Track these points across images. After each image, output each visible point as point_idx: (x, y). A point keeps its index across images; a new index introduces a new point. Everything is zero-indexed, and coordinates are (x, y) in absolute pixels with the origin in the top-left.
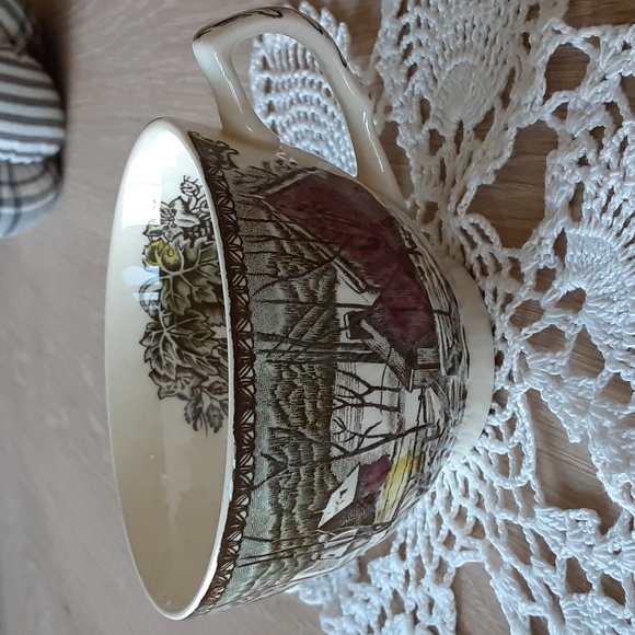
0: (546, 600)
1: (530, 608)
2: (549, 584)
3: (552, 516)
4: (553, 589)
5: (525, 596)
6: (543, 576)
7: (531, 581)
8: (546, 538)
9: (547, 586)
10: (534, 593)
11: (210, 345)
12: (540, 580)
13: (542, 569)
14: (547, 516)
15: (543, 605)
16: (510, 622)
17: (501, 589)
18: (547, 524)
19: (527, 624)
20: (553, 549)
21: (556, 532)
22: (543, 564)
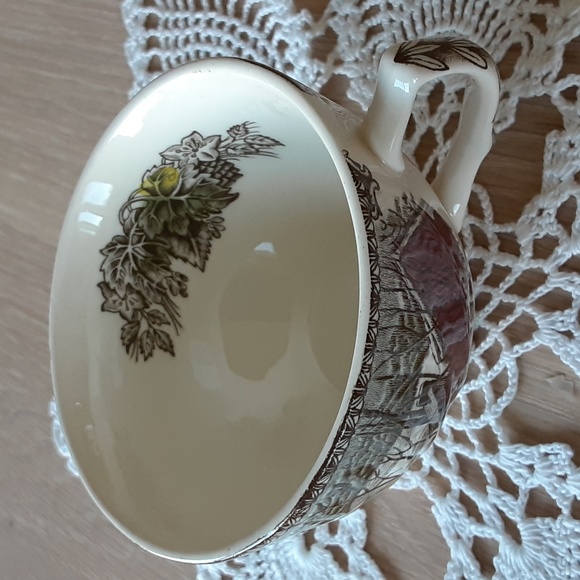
0: (499, 523)
1: (480, 529)
2: (504, 509)
3: (518, 452)
4: (510, 515)
5: (472, 519)
6: (498, 503)
7: (483, 506)
8: (509, 472)
9: (501, 512)
10: (485, 517)
11: (164, 273)
12: (495, 506)
13: (498, 497)
14: (514, 453)
15: (495, 527)
16: (450, 543)
17: (444, 514)
18: (512, 460)
19: (470, 545)
20: (516, 481)
21: (520, 466)
22: (501, 492)
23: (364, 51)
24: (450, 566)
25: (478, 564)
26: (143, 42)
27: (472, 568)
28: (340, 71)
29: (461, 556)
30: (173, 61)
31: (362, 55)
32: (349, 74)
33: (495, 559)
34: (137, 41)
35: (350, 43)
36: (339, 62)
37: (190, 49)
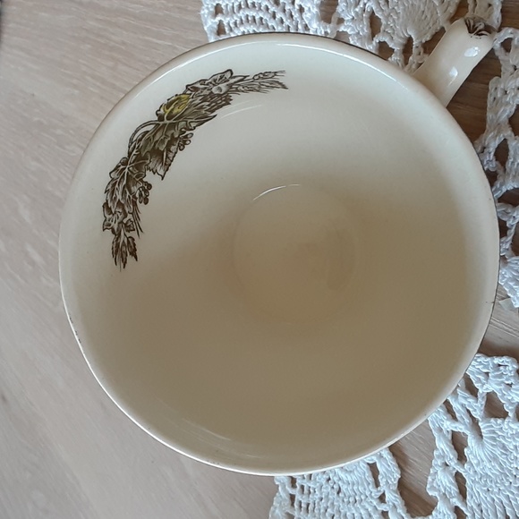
0: (467, 420)
1: (454, 425)
2: (471, 409)
3: (479, 360)
4: (473, 413)
5: (449, 416)
6: (466, 403)
7: (455, 405)
8: (471, 377)
9: (468, 411)
10: (457, 415)
12: (463, 405)
13: (465, 398)
14: (476, 361)
15: (465, 424)
16: (436, 434)
18: (474, 366)
19: (450, 437)
20: (476, 385)
21: (480, 373)
22: (467, 395)
23: (357, 10)
24: (435, 453)
25: (456, 453)
26: (212, 10)
27: (452, 457)
28: (342, 29)
29: (443, 446)
30: (232, 25)
31: (356, 13)
32: (349, 31)
33: (465, 450)
34: (208, 8)
35: (347, 4)
36: (341, 21)
37: (242, 14)
